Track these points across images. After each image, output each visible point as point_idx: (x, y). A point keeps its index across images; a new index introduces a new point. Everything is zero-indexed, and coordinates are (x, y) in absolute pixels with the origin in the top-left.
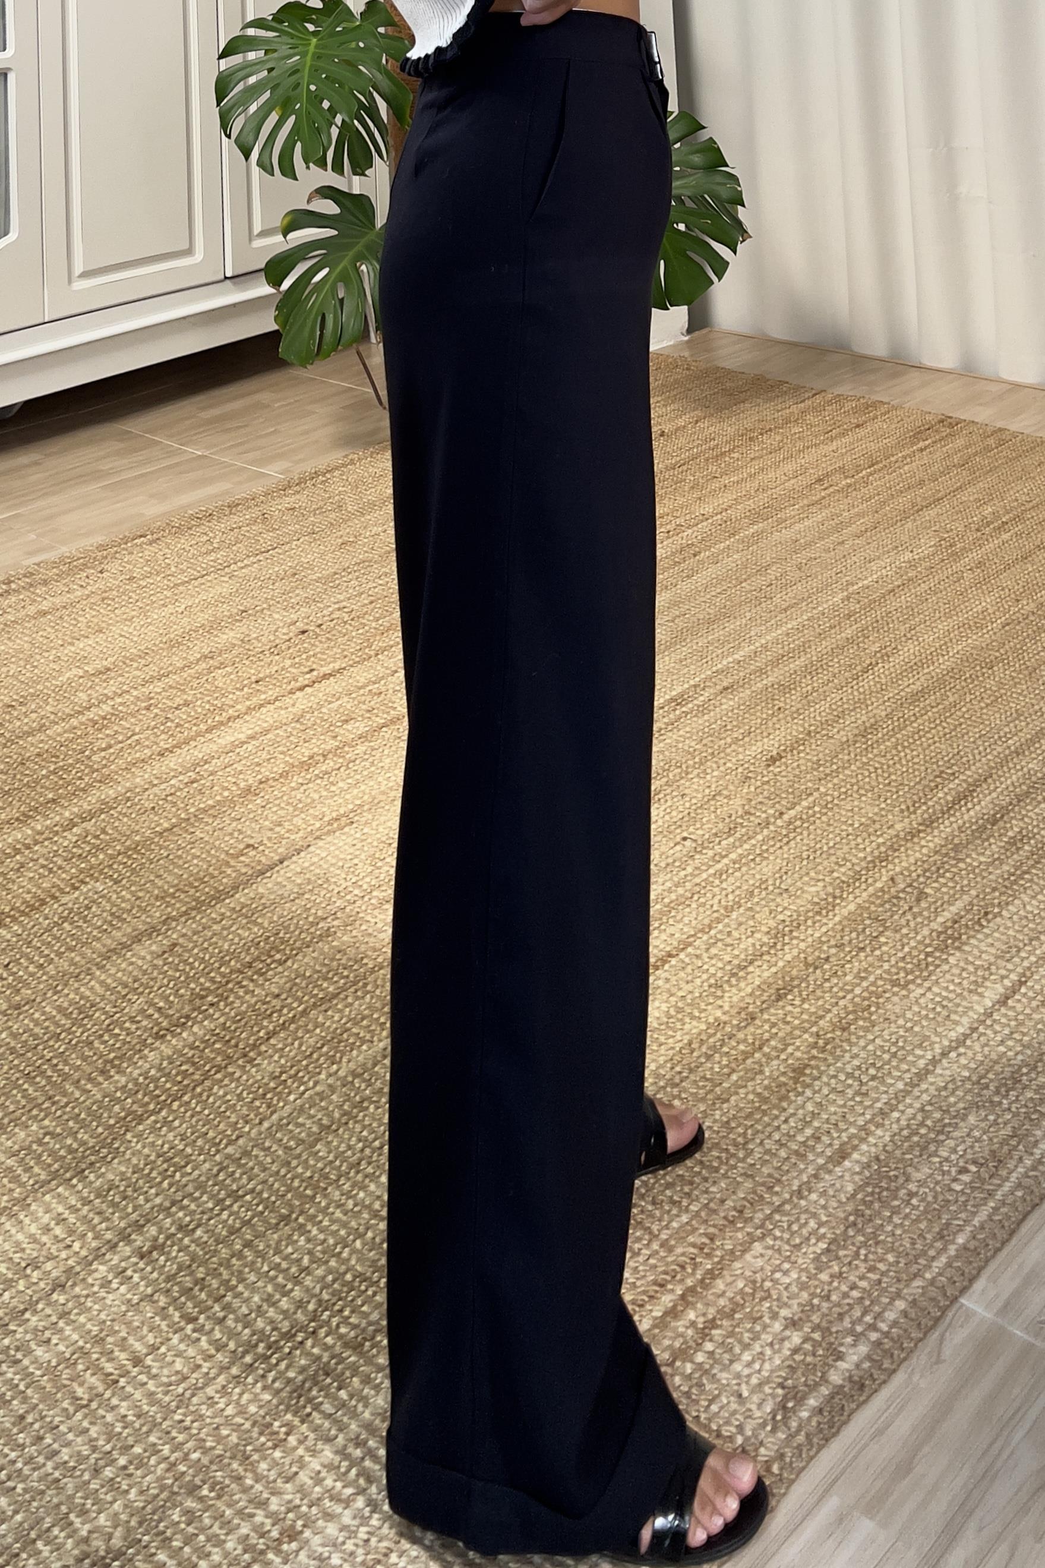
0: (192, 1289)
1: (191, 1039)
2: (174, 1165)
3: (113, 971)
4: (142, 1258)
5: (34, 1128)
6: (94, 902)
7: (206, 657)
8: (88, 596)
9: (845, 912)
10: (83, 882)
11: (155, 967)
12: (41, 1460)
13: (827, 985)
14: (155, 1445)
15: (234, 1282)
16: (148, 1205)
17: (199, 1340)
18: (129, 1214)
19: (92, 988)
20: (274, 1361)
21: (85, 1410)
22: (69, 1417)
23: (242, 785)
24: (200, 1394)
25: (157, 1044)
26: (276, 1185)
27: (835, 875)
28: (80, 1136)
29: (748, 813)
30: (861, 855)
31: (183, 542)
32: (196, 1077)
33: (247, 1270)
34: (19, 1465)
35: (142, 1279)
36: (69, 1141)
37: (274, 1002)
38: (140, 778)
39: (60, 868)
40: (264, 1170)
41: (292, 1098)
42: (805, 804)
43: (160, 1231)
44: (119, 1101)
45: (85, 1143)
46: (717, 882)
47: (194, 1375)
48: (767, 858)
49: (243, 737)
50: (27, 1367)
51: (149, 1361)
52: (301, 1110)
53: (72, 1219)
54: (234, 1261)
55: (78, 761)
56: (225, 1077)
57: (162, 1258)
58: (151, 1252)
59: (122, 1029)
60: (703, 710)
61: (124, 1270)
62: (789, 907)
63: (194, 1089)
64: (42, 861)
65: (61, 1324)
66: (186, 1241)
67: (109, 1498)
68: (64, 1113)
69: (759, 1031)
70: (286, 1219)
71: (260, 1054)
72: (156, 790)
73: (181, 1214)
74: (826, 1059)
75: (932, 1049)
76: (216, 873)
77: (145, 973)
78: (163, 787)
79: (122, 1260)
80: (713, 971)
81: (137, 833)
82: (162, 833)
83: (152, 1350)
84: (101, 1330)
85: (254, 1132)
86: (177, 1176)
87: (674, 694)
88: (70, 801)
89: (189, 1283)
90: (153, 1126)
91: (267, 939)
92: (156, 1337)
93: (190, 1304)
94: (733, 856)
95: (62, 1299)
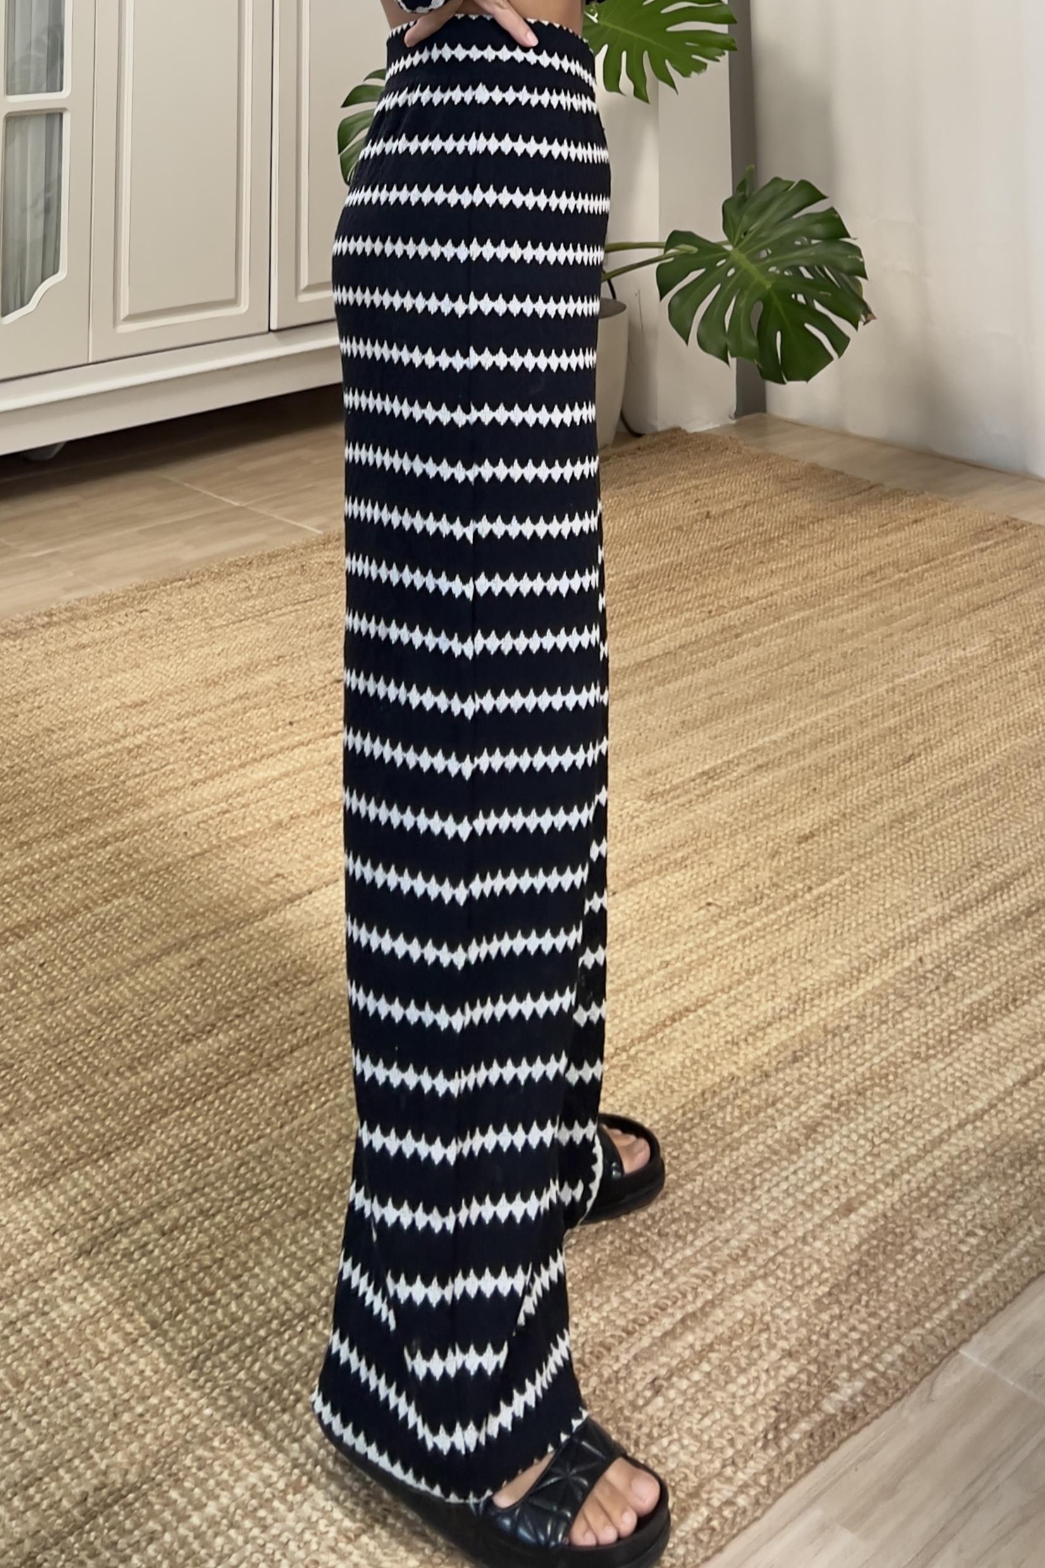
0: (210, 1267)
1: (216, 1046)
2: (198, 1156)
3: (141, 979)
4: (163, 1234)
5: (65, 1111)
6: (126, 915)
7: (241, 697)
8: (126, 633)
9: (869, 987)
10: (115, 896)
11: (183, 978)
12: (65, 1400)
13: (845, 1051)
14: (169, 1398)
15: (251, 1263)
16: (171, 1190)
17: (215, 1311)
18: (152, 1196)
19: (122, 991)
20: (286, 1336)
21: (106, 1363)
22: (91, 1367)
23: (274, 818)
24: (215, 1358)
25: (184, 1047)
26: (295, 1184)
27: (862, 950)
28: (107, 1122)
29: (776, 885)
30: (891, 934)
31: (222, 588)
32: (220, 1080)
33: (264, 1255)
34: (45, 1402)
35: (163, 1253)
36: (97, 1127)
37: (299, 1019)
38: (173, 805)
39: (93, 881)
40: (284, 1168)
41: (313, 1106)
42: (835, 881)
43: (181, 1214)
44: (145, 1095)
45: (112, 1129)
46: (740, 947)
47: (210, 1341)
48: (793, 929)
49: (276, 774)
50: (54, 1320)
51: (166, 1325)
52: (321, 1120)
53: (98, 1195)
54: (252, 1245)
55: (113, 785)
56: (248, 1083)
57: (183, 1238)
58: (172, 1231)
59: (149, 1030)
60: (735, 785)
61: (146, 1244)
62: (811, 977)
63: (217, 1091)
64: (76, 874)
65: (86, 1285)
66: (206, 1224)
67: (126, 1439)
68: (93, 1101)
69: (773, 1089)
70: (304, 1214)
71: (283, 1065)
72: (189, 817)
73: (202, 1200)
74: (838, 1120)
75: (948, 1120)
76: (246, 897)
77: (172, 983)
78: (196, 814)
79: (143, 1235)
80: (730, 1028)
81: (169, 854)
82: (193, 857)
83: (170, 1316)
84: (123, 1295)
85: (275, 1134)
86: (200, 1166)
87: (707, 767)
88: (105, 822)
89: (207, 1262)
90: (177, 1120)
91: (294, 962)
92: (173, 1306)
93: (207, 1280)
94: (758, 924)
95: (87, 1264)
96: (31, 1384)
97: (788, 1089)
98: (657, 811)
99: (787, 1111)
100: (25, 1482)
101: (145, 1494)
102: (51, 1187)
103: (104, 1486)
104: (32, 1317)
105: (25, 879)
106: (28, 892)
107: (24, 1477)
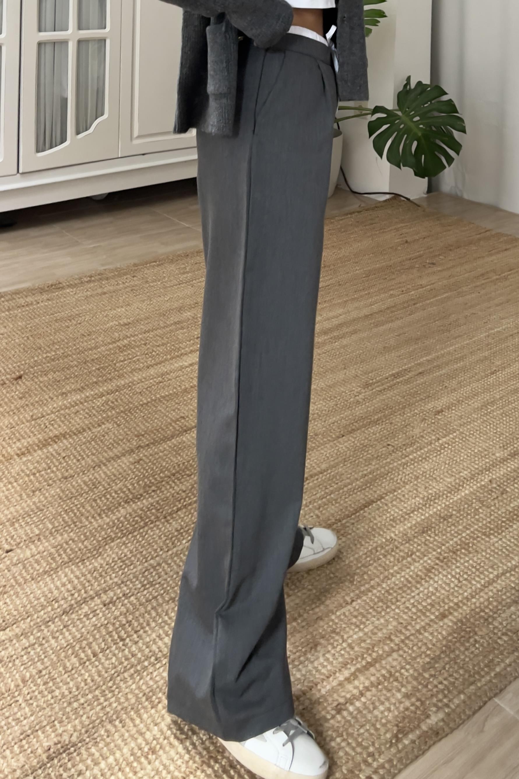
0: (125, 625)
1: (142, 506)
2: (126, 564)
3: (110, 468)
5: (65, 536)
6: (107, 433)
7: (176, 323)
8: (126, 288)
9: (463, 494)
10: (103, 423)
11: (131, 469)
12: (46, 693)
13: (449, 529)
14: (97, 696)
15: (145, 624)
17: (124, 650)
18: (101, 584)
19: (100, 474)
21: (69, 674)
22: (61, 675)
23: (183, 387)
24: (122, 676)
25: (126, 506)
26: (171, 582)
27: (461, 474)
28: (85, 543)
29: (422, 436)
30: (476, 466)
31: (173, 267)
32: (141, 524)
33: (151, 620)
34: (36, 693)
35: (104, 615)
36: (80, 545)
37: (183, 494)
38: (136, 377)
39: (94, 415)
40: (166, 574)
41: (184, 542)
42: (451, 436)
43: (115, 595)
44: (105, 530)
45: (87, 547)
46: (401, 468)
47: (120, 666)
48: (428, 461)
49: (186, 364)
50: (46, 648)
51: (101, 655)
53: (76, 581)
54: (146, 615)
55: (110, 365)
56: (155, 526)
57: (114, 608)
58: (109, 604)
59: (111, 496)
60: (407, 382)
61: (96, 610)
62: (436, 487)
63: (140, 529)
64: (86, 410)
65: (65, 630)
66: (126, 601)
67: (74, 717)
68: (80, 531)
71: (172, 518)
72: (143, 384)
73: (125, 588)
74: (442, 566)
75: (498, 570)
76: (165, 428)
77: (125, 471)
78: (147, 383)
79: (95, 605)
80: (392, 513)
81: (131, 403)
82: (142, 405)
83: (103, 651)
84: (81, 637)
85: (164, 556)
86: (126, 570)
87: (394, 372)
88: (103, 384)
89: (124, 622)
90: (117, 544)
91: (184, 463)
92: (105, 645)
93: (123, 632)
94: (411, 457)
95: (66, 619)
96: (32, 682)
97: (419, 547)
98: (367, 393)
99: (417, 559)
100: (22, 737)
101: (79, 748)
102: (54, 576)
103: (59, 742)
104: (36, 646)
105: (62, 412)
106: (63, 419)
107: (22, 734)
